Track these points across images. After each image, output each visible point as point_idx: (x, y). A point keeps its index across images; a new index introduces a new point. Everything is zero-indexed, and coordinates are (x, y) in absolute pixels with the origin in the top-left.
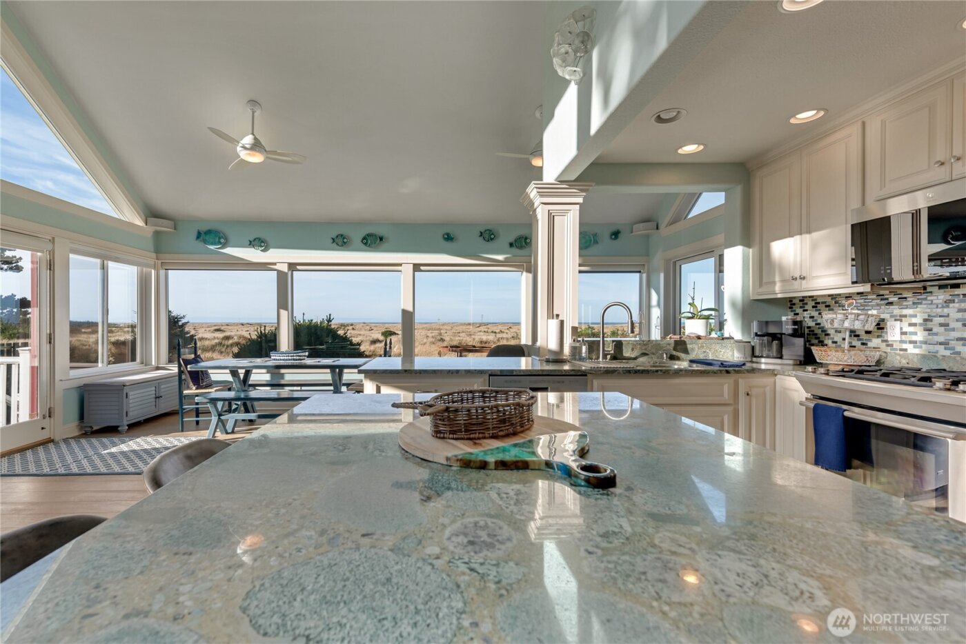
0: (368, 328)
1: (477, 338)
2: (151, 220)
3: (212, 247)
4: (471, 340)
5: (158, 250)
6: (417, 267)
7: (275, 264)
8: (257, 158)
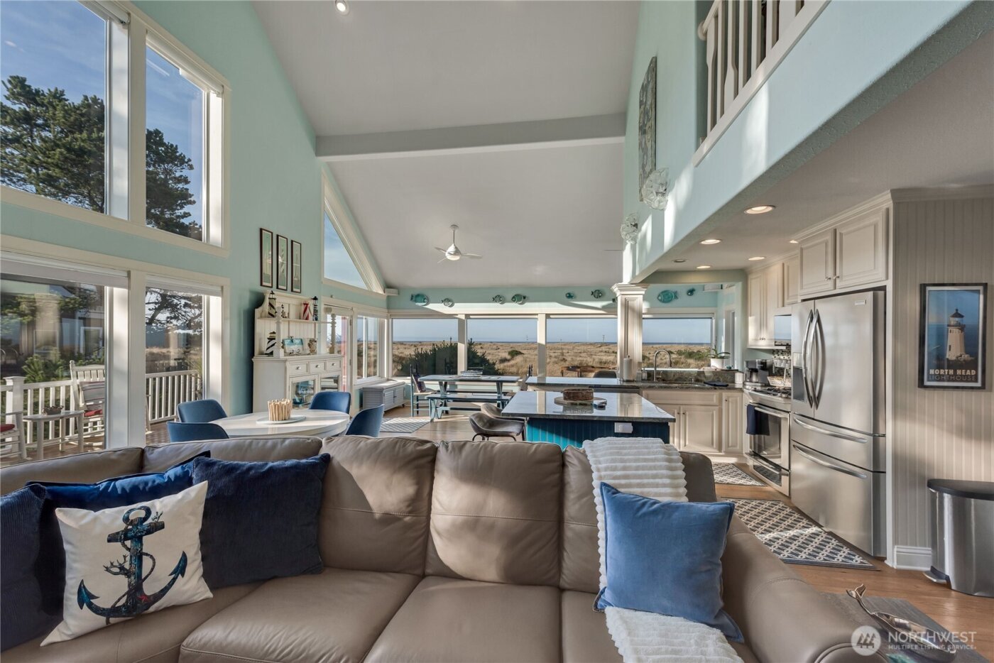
0: (495, 347)
1: (597, 358)
2: (387, 290)
3: (420, 304)
4: (591, 360)
5: (388, 308)
6: (548, 316)
7: (457, 315)
8: (457, 258)
